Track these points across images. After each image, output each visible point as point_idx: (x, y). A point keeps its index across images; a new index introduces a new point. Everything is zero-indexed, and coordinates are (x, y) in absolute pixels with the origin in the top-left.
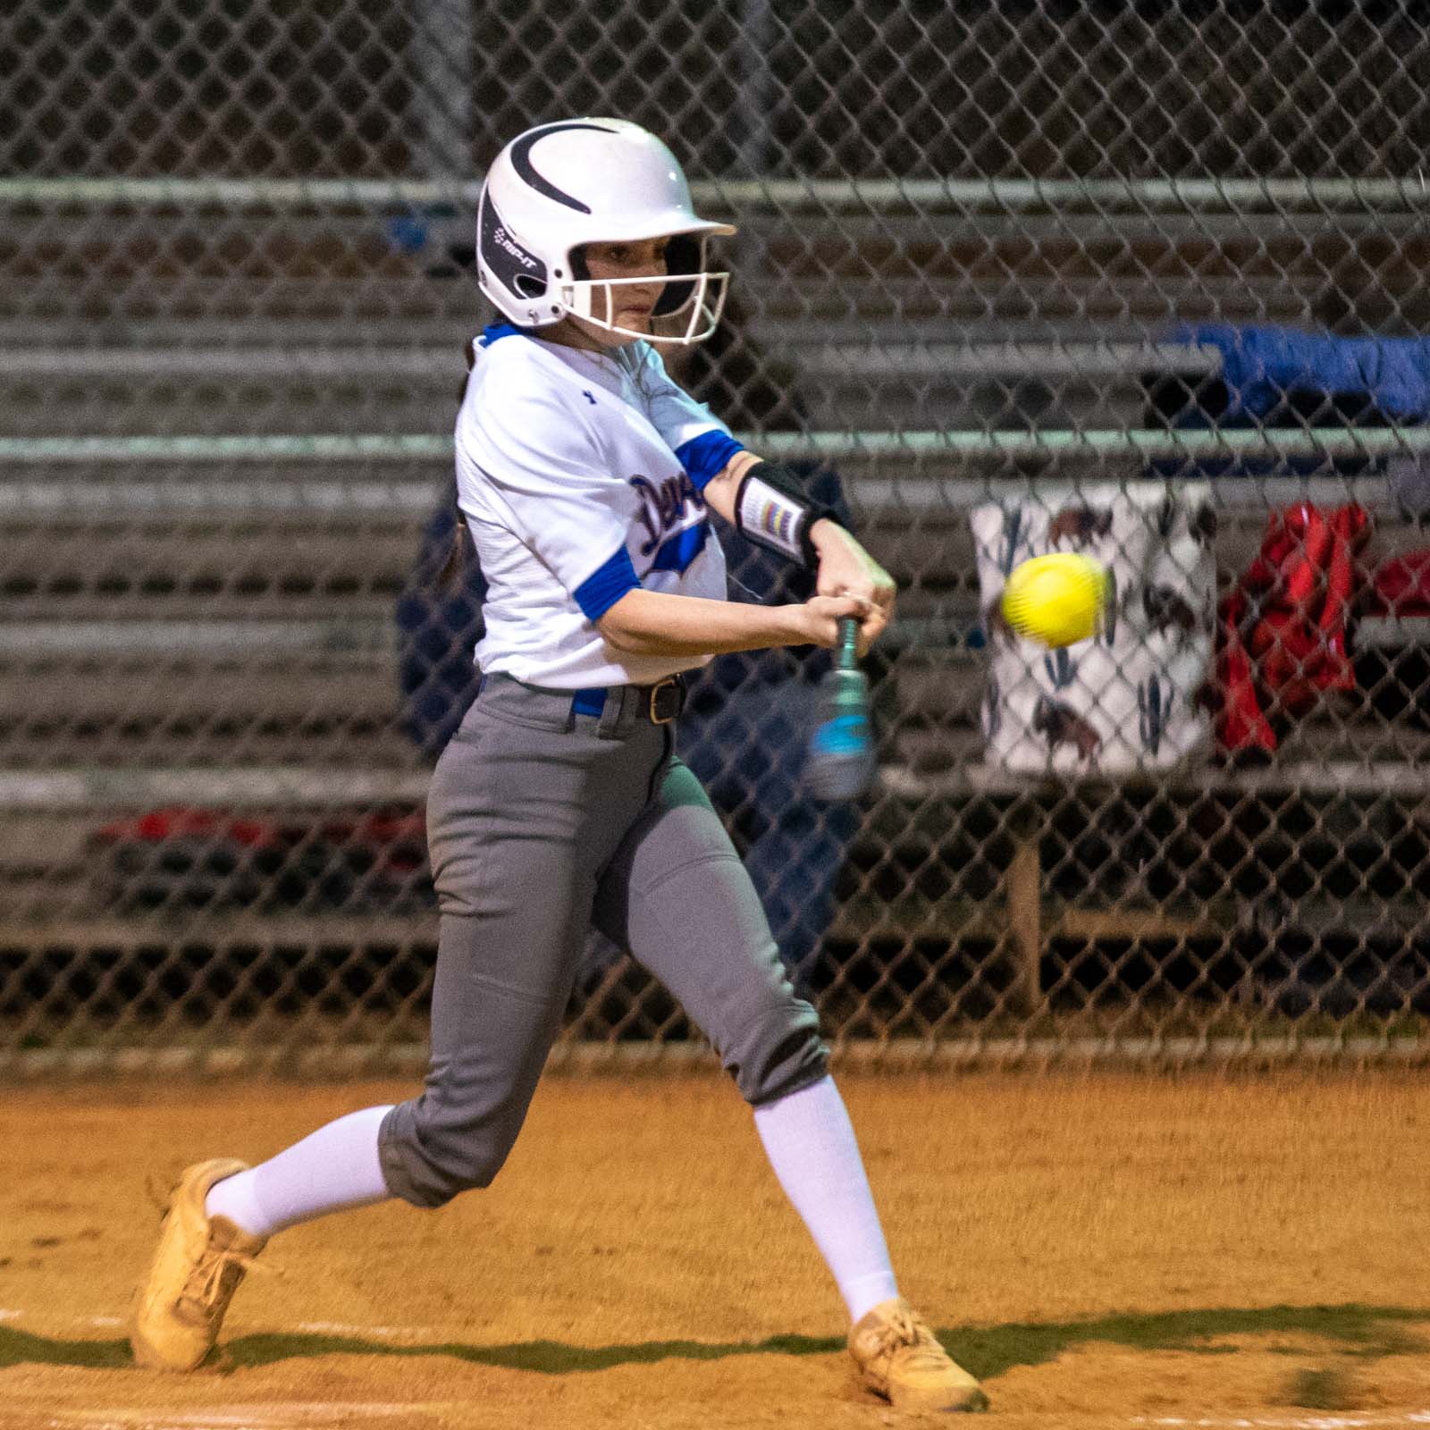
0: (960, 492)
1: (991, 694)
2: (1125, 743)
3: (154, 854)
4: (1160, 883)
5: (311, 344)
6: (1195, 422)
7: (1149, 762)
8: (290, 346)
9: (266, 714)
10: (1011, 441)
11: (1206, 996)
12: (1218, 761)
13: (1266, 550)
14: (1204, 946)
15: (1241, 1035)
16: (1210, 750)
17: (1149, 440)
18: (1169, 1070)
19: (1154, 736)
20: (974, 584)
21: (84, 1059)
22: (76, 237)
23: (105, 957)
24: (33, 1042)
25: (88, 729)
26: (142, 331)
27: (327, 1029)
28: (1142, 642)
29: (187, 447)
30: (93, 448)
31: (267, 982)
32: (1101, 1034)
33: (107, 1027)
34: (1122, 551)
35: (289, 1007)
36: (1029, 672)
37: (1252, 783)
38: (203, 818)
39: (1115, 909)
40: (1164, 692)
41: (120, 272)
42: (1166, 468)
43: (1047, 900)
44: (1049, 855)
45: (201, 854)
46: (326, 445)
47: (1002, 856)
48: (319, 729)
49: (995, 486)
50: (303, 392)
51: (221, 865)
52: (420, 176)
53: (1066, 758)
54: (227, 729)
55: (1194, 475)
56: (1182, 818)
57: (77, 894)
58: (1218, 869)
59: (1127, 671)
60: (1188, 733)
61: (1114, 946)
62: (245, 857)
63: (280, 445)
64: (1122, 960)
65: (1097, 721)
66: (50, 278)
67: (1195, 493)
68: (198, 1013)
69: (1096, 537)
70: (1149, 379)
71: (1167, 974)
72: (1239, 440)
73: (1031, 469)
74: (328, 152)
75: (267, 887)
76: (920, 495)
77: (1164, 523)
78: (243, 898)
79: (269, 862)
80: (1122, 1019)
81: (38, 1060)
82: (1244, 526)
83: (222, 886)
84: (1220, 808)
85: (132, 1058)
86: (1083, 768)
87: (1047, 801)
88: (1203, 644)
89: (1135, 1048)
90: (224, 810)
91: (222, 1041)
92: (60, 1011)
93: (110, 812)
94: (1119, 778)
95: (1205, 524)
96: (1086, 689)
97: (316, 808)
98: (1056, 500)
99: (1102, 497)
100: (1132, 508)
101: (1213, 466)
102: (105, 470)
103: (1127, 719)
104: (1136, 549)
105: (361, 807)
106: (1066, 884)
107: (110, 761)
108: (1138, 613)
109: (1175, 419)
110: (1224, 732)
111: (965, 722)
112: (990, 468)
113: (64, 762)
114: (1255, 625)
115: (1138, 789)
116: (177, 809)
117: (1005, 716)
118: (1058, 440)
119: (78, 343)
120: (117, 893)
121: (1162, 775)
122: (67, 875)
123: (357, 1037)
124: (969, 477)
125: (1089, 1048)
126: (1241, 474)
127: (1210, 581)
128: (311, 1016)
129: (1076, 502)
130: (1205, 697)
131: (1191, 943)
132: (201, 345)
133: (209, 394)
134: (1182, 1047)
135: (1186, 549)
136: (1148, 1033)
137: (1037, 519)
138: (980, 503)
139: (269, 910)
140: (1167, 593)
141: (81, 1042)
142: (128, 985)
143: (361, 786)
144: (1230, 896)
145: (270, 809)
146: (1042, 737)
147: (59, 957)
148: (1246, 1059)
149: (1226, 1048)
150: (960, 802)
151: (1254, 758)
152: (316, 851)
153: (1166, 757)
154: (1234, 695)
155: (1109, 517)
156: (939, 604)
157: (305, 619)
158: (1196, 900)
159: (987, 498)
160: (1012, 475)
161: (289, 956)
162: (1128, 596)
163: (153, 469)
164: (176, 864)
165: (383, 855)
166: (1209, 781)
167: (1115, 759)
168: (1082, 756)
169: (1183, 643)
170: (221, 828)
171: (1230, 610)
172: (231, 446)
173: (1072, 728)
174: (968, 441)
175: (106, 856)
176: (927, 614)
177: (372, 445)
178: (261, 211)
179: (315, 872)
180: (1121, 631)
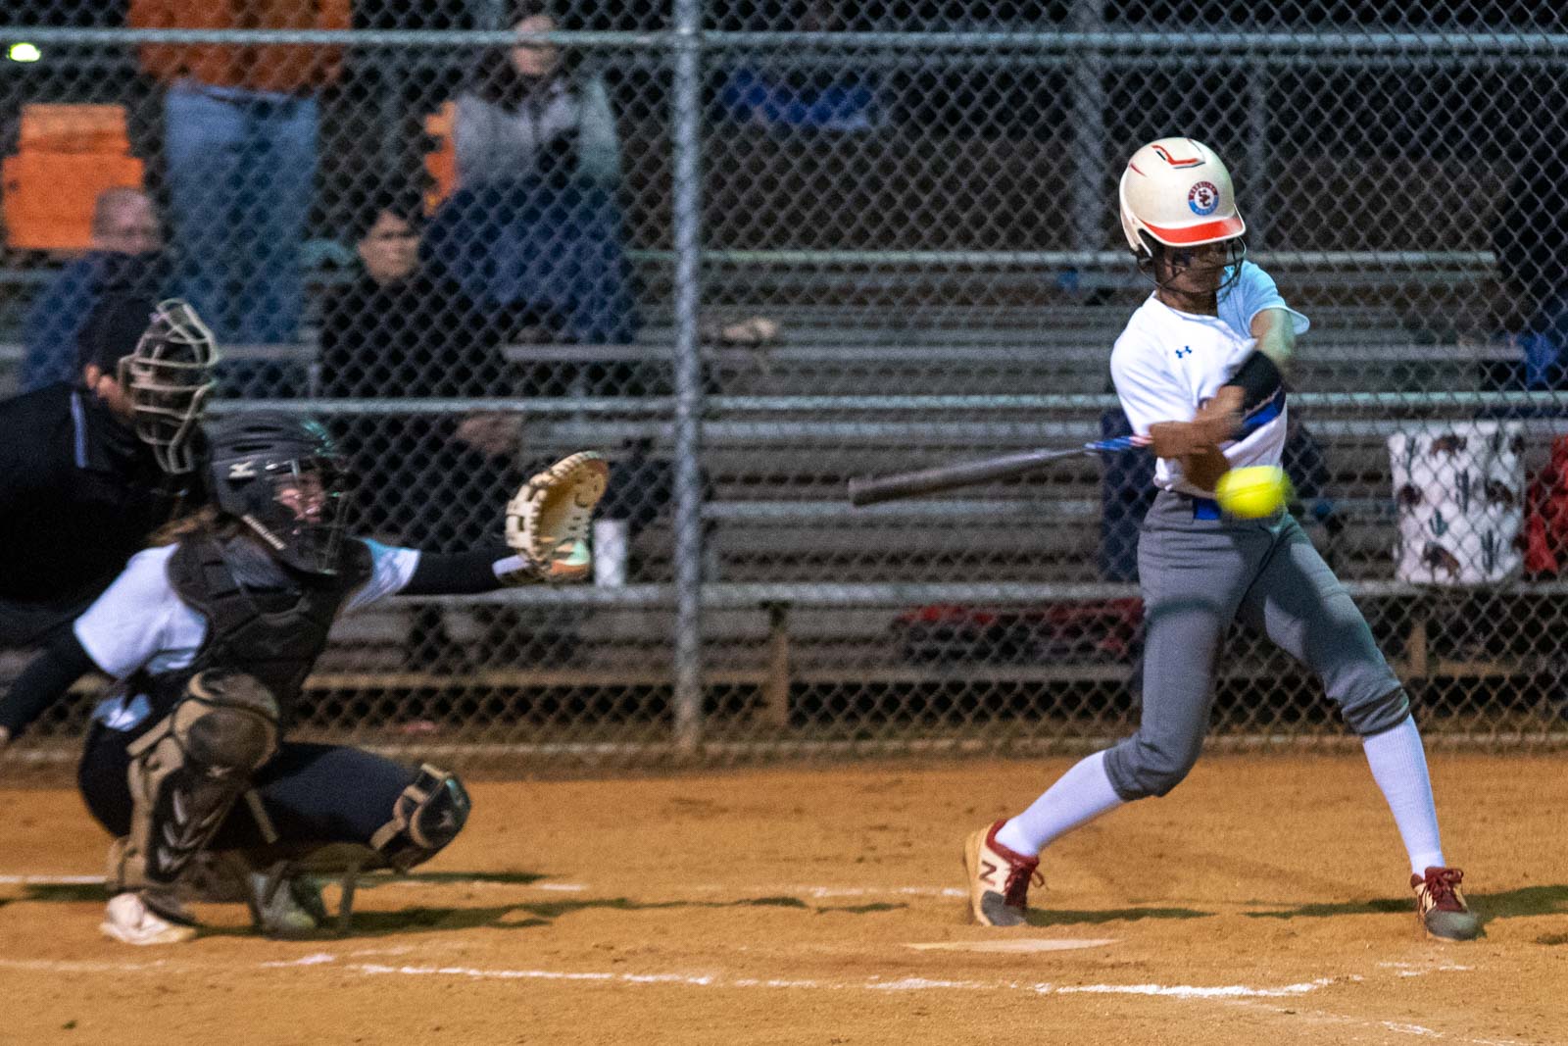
0: (1383, 427)
1: (1398, 539)
2: (1474, 567)
3: (931, 630)
4: (1494, 647)
5: (1019, 344)
6: (1516, 387)
7: (1489, 578)
8: (1007, 345)
9: (995, 551)
10: (1412, 398)
11: (1520, 709)
12: (1527, 578)
13: (1554, 459)
14: (1519, 681)
15: (1540, 730)
16: (1521, 571)
17: (1489, 397)
18: (1500, 750)
19: (1490, 566)
20: (1390, 478)
21: (892, 745)
22: (887, 282)
23: (904, 688)
24: (863, 736)
25: (895, 560)
26: (923, 336)
27: (1027, 730)
28: (1485, 510)
29: (949, 401)
30: (897, 402)
31: (994, 701)
32: (1462, 731)
33: (905, 728)
34: (1475, 460)
35: (1007, 715)
36: (1422, 527)
37: (1546, 589)
38: (960, 609)
39: (1470, 661)
40: (1496, 538)
41: (912, 302)
42: (1499, 413)
43: (1431, 656)
44: (1432, 630)
45: (957, 630)
46: (1028, 400)
47: (1406, 630)
48: (1024, 559)
49: (1404, 424)
50: (1014, 370)
51: (968, 636)
52: (1076, 249)
53: (1442, 575)
54: (972, 559)
55: (1514, 417)
56: (1507, 610)
57: (888, 652)
58: (1528, 638)
59: (1478, 528)
60: (1510, 562)
61: (1469, 681)
62: (982, 631)
63: (1002, 400)
64: (1475, 689)
65: (1459, 556)
66: (872, 307)
67: (1513, 427)
68: (956, 719)
69: (1458, 452)
70: (1488, 363)
71: (1499, 696)
72: (1539, 397)
73: (1423, 413)
74: (1029, 235)
75: (995, 648)
76: (1360, 428)
77: (1495, 443)
78: (981, 654)
79: (996, 634)
80: (1472, 723)
81: (865, 746)
82: (1543, 445)
83: (969, 648)
84: (1529, 604)
85: (918, 745)
86: (1450, 581)
87: (1432, 601)
88: (1518, 512)
89: (1481, 739)
90: (971, 605)
91: (970, 736)
92: (879, 718)
93: (906, 607)
94: (1472, 586)
95: (1518, 444)
96: (1454, 537)
97: (1021, 604)
98: (1437, 430)
99: (1461, 429)
100: (1480, 435)
101: (1525, 412)
102: (904, 415)
103: (1476, 555)
104: (1481, 458)
105: (1047, 603)
106: (1441, 647)
107: (908, 578)
108: (1481, 494)
109: (1504, 385)
110: (1530, 562)
111: (1386, 556)
112: (1400, 413)
113: (881, 578)
114: (1547, 502)
115: (1482, 593)
116: (944, 605)
117: (1408, 554)
118: (1438, 397)
119: (888, 343)
120: (910, 652)
121: (1497, 585)
122: (881, 643)
123: (1045, 733)
124: (1387, 418)
125: (1455, 739)
126: (1540, 417)
127: (1521, 477)
128: (1019, 720)
129: (1448, 433)
130: (1520, 542)
131: (1513, 680)
132: (957, 344)
133: (962, 371)
134: (1507, 738)
135: (1509, 458)
136: (1488, 730)
137: (1425, 441)
138: (1393, 433)
139: (996, 661)
140: (1498, 483)
141: (891, 735)
142: (917, 704)
143: (1047, 592)
144: (1534, 654)
145: (996, 604)
146: (1428, 564)
147: (878, 688)
148: (1542, 744)
149: (1532, 738)
150: (1383, 600)
151: (1548, 576)
152: (1023, 629)
153: (1498, 575)
154: (1536, 540)
155: (1466, 440)
156: (1372, 489)
157: (1016, 498)
158: (1515, 655)
159: (1400, 429)
160: (1413, 417)
161: (1008, 687)
162: (1475, 485)
163: (930, 414)
164: (944, 636)
165: (1059, 630)
166: (1521, 589)
167: (1470, 576)
168: (1450, 575)
169: (1507, 510)
170: (970, 614)
171: (1534, 492)
172: (975, 401)
173: (1447, 560)
174: (1388, 398)
175: (905, 631)
176: (1364, 495)
177: (1053, 400)
178: (991, 268)
179: (1022, 640)
180: (1472, 505)
